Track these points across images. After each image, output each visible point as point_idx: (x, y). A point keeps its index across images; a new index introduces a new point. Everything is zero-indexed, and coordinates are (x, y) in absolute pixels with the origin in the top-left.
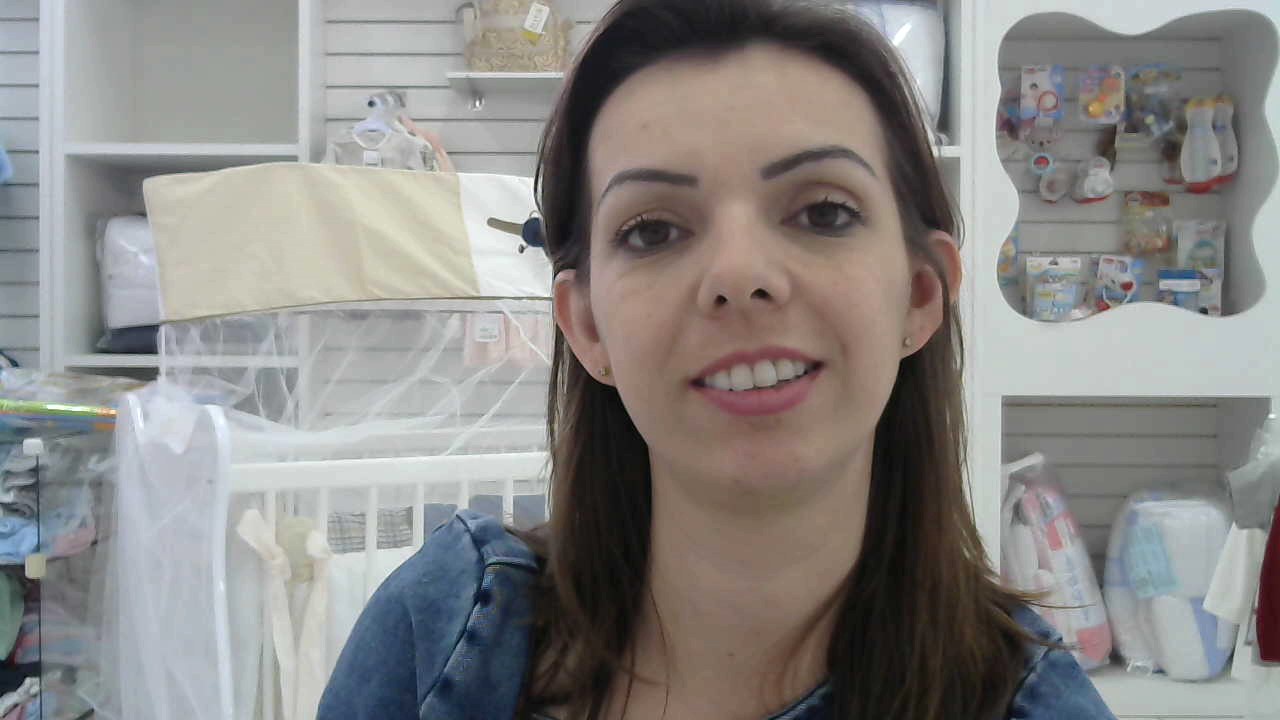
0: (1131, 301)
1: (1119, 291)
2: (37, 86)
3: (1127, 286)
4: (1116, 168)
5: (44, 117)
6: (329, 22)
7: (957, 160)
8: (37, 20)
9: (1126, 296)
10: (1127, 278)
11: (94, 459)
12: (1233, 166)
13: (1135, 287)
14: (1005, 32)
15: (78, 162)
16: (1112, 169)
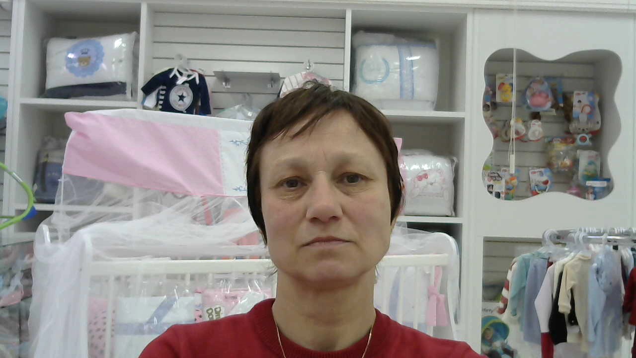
1: (543, 186)
2: (8, 69)
3: (546, 183)
5: (11, 85)
6: (155, 42)
7: (464, 118)
8: (10, 36)
9: (546, 188)
10: (545, 178)
11: (27, 256)
13: (549, 182)
14: (488, 57)
15: (26, 108)
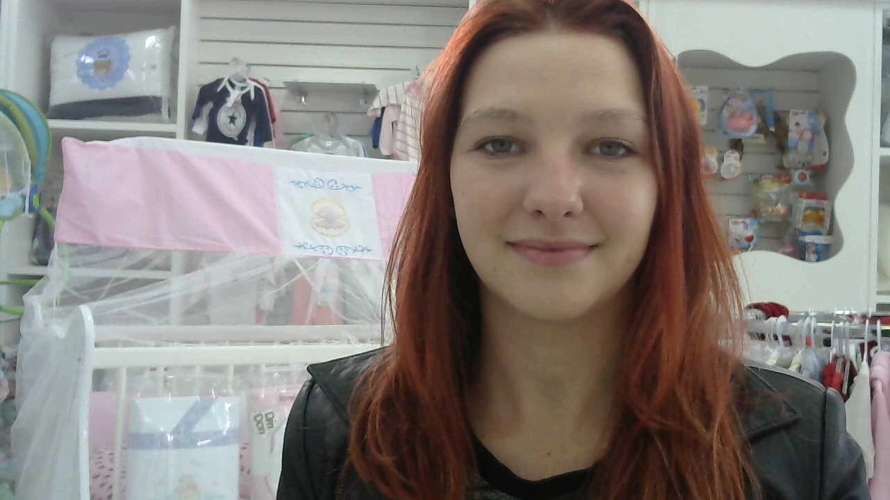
0: (752, 250)
1: (746, 243)
3: (750, 239)
4: (743, 158)
9: (749, 246)
10: (749, 233)
12: (825, 159)
13: (755, 238)
16: (741, 158)
